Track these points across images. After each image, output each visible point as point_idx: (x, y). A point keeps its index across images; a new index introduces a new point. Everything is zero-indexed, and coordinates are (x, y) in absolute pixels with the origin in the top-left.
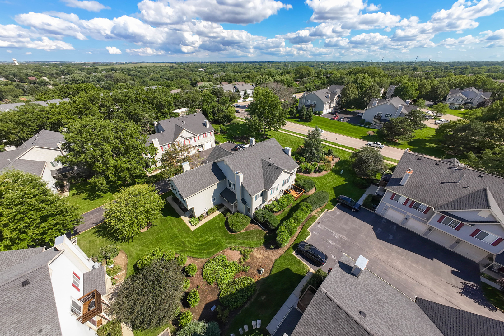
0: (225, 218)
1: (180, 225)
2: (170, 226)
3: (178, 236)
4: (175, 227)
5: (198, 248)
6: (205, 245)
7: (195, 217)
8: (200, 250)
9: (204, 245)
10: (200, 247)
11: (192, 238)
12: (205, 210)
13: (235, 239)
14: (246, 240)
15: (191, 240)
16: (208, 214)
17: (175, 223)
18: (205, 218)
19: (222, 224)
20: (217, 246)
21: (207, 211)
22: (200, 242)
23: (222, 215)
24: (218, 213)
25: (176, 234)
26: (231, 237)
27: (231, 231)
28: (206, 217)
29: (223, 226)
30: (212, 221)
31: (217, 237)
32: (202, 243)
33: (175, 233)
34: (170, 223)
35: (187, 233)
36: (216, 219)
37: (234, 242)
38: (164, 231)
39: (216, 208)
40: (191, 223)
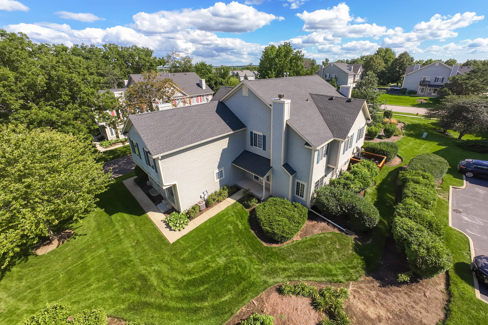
0: (248, 210)
1: (141, 231)
2: (118, 235)
3: (131, 261)
4: (128, 237)
5: (185, 292)
6: (203, 283)
7: (179, 212)
8: (189, 299)
9: (202, 281)
10: (192, 291)
11: (168, 263)
12: (203, 196)
13: (284, 259)
14: (313, 261)
15: (164, 269)
16: (208, 204)
17: (130, 228)
18: (201, 212)
19: (242, 225)
20: (238, 284)
21: (206, 197)
22: (190, 273)
23: (240, 206)
24: (230, 201)
25: (128, 254)
26: (271, 255)
27: (270, 238)
28: (205, 210)
29: (246, 229)
30: (218, 218)
31: (235, 258)
32: (196, 276)
33: (125, 253)
34: (118, 226)
35: (156, 250)
36: (227, 214)
37: (284, 270)
38: (99, 247)
39: (226, 192)
40: (168, 226)
